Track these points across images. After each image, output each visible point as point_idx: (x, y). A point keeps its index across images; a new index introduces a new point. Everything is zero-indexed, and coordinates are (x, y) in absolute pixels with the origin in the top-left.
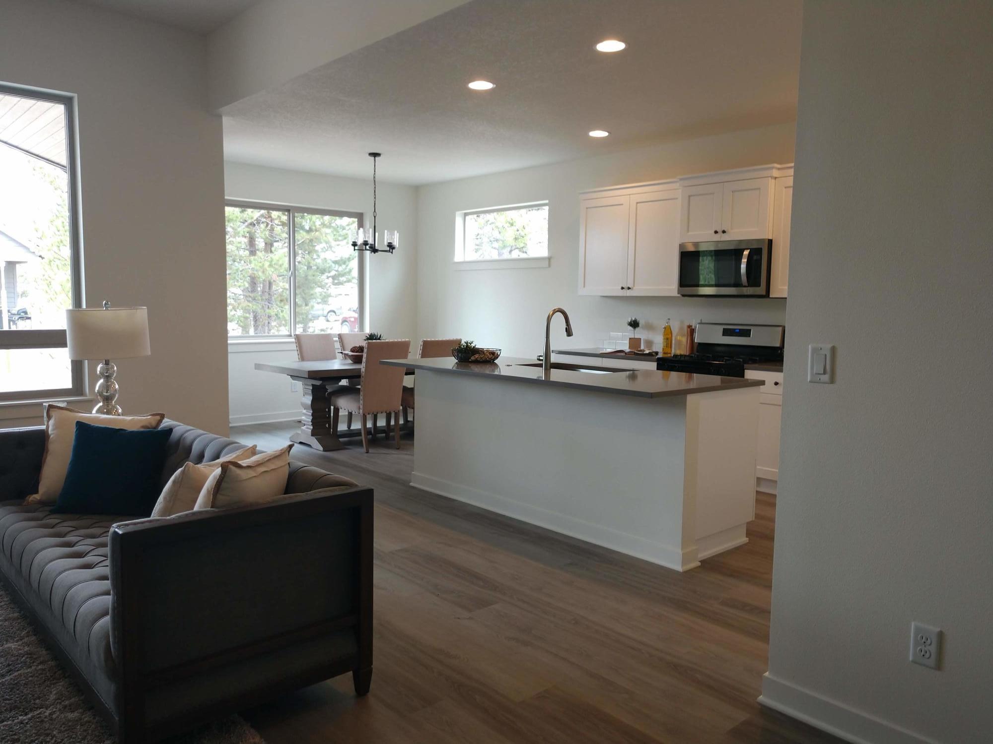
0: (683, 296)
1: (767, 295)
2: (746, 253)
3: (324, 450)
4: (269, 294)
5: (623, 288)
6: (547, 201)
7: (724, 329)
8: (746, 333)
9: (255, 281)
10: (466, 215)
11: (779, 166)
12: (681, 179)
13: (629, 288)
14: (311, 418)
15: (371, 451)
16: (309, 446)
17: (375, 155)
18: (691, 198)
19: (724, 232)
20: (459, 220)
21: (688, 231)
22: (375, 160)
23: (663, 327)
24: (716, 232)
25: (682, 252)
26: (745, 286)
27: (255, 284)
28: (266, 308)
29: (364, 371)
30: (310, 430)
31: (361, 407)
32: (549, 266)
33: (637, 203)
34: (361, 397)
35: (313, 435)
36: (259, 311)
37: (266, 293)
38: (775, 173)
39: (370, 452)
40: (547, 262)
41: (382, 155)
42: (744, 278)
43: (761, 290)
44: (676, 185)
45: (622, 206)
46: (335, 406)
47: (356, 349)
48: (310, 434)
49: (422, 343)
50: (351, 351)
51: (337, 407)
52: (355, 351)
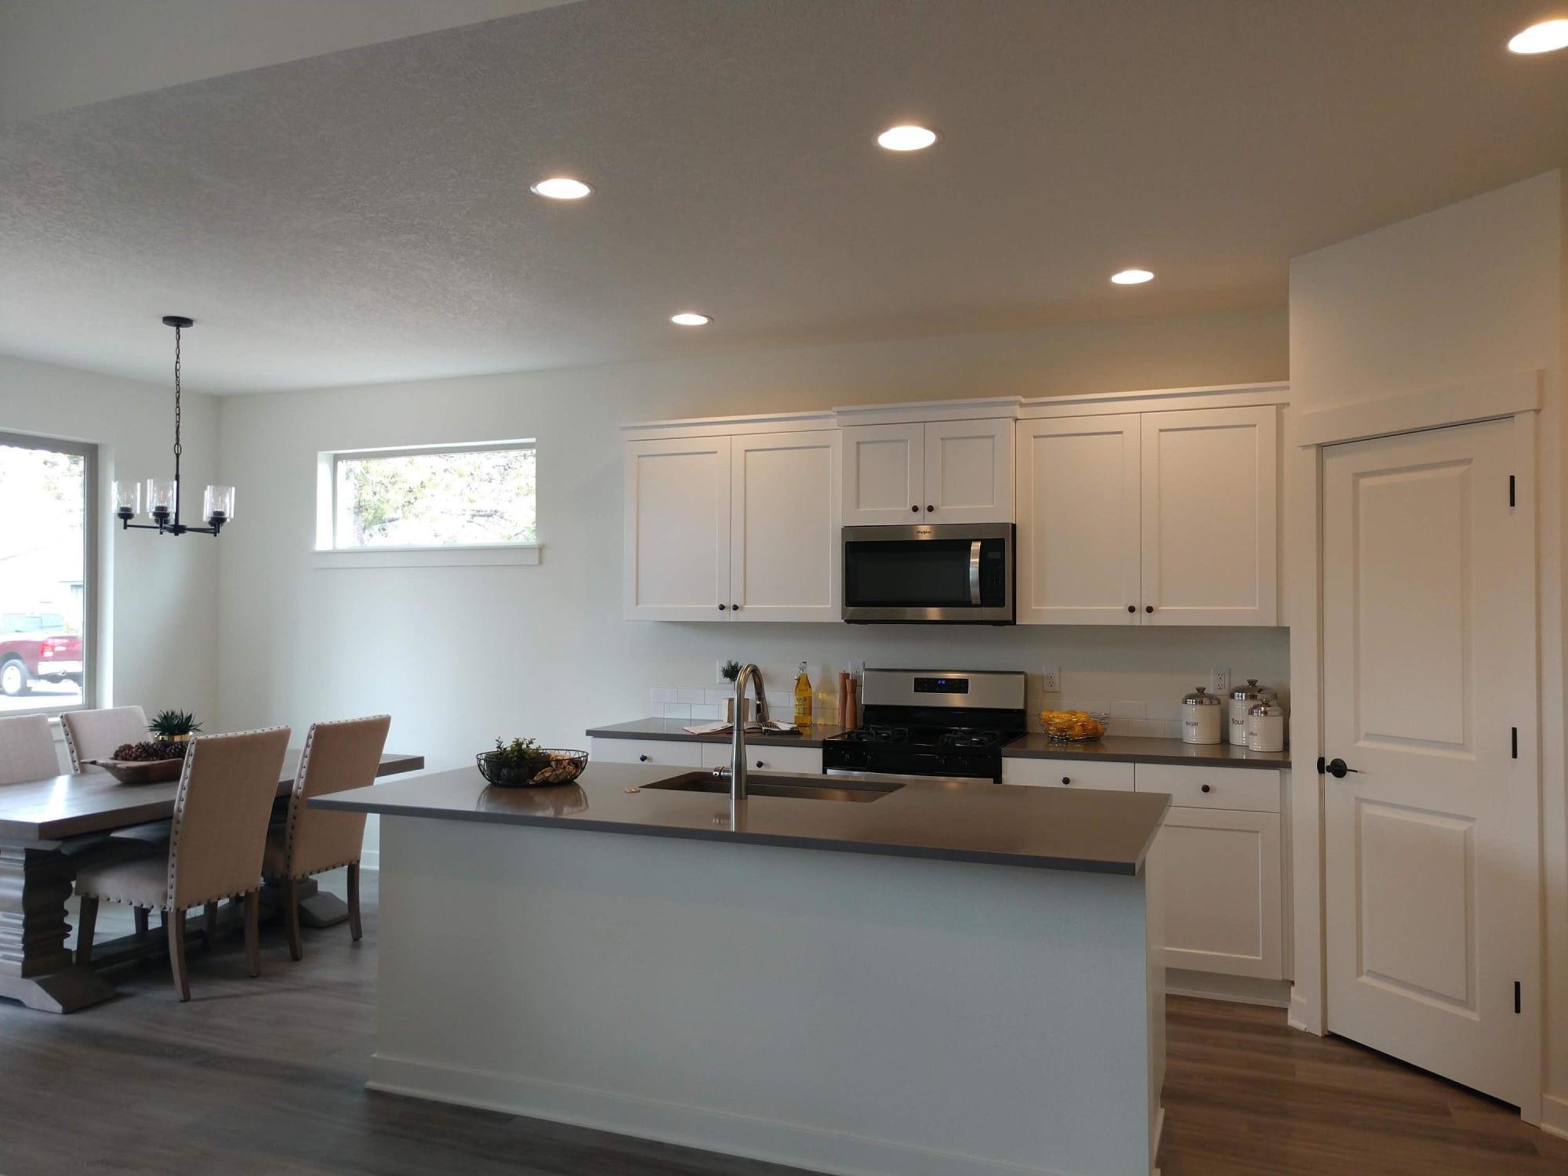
0: (848, 622)
1: (1013, 622)
2: (976, 546)
3: (66, 1012)
5: (722, 608)
6: (533, 440)
7: (916, 679)
8: (960, 686)
10: (337, 458)
11: (1023, 400)
12: (839, 413)
13: (736, 608)
14: (21, 932)
15: (194, 993)
16: (16, 1002)
17: (179, 322)
18: (861, 446)
19: (930, 509)
20: (323, 470)
21: (858, 506)
22: (178, 333)
23: (796, 678)
24: (915, 509)
25: (847, 543)
26: (976, 606)
29: (182, 807)
30: (20, 964)
31: (171, 892)
32: (541, 562)
33: (746, 451)
34: (172, 871)
35: (27, 972)
38: (1019, 412)
39: (193, 996)
40: (533, 558)
41: (194, 324)
42: (975, 590)
43: (1002, 613)
44: (833, 422)
45: (715, 455)
46: (87, 894)
47: (133, 752)
48: (20, 972)
49: (313, 731)
50: (117, 756)
51: (93, 897)
52: (131, 756)
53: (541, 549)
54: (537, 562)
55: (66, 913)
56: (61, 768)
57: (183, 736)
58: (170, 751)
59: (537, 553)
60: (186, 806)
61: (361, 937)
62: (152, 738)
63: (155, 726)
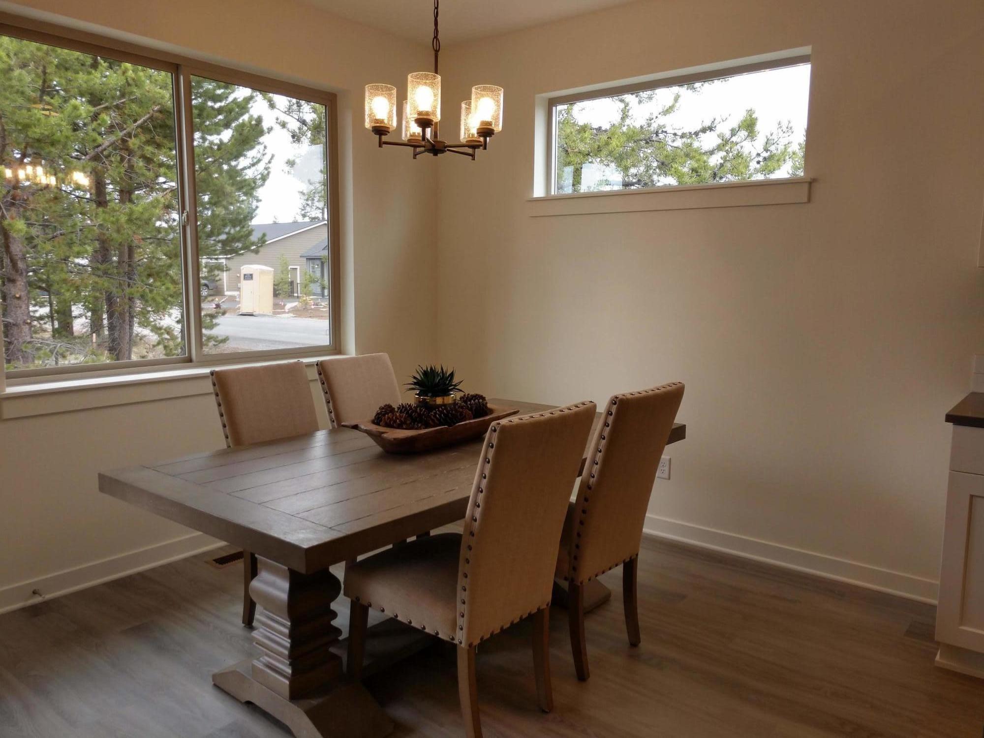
4: (130, 266)
9: (106, 245)
10: (552, 103)
27: (107, 250)
28: (125, 287)
30: (288, 681)
31: (462, 622)
32: (809, 200)
36: (114, 290)
37: (124, 264)
46: (358, 599)
47: (397, 418)
48: (286, 691)
49: (615, 407)
50: (377, 421)
51: (365, 603)
52: (395, 422)
53: (811, 183)
54: (805, 199)
55: (334, 615)
56: (320, 421)
57: (445, 398)
58: (435, 416)
59: (806, 186)
60: (485, 514)
61: (640, 642)
62: (411, 398)
63: (415, 384)
